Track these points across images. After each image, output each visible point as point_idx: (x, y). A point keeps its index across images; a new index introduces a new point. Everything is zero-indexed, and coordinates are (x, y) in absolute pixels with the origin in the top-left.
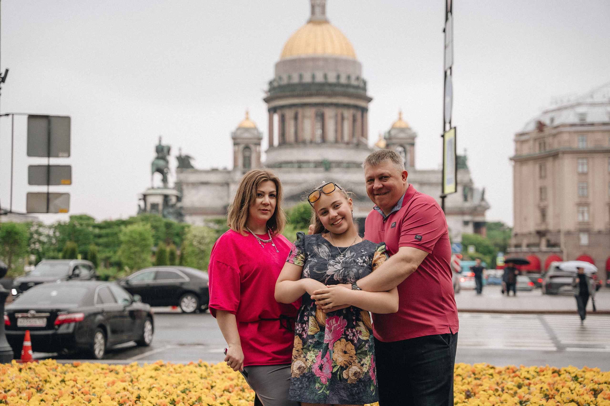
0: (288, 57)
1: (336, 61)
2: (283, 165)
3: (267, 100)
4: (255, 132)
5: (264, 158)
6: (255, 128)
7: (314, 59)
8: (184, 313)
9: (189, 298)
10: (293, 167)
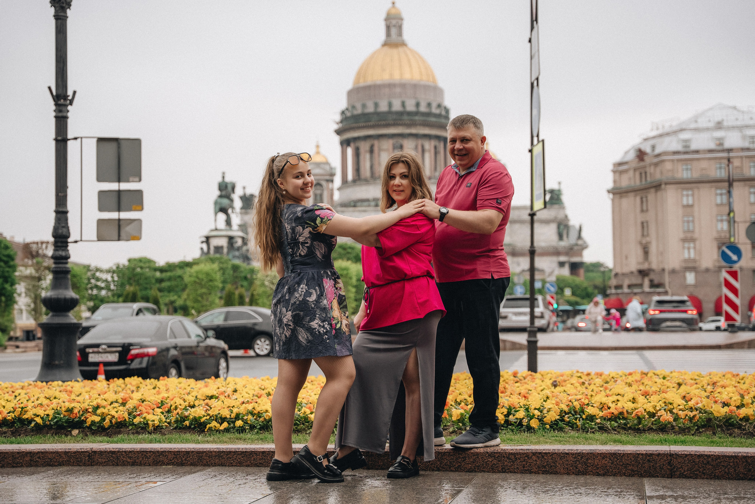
0: (362, 84)
1: (415, 86)
2: (359, 204)
3: (339, 132)
4: (327, 168)
5: (337, 196)
6: (327, 163)
7: (391, 86)
8: (258, 356)
9: (263, 340)
10: (369, 206)
